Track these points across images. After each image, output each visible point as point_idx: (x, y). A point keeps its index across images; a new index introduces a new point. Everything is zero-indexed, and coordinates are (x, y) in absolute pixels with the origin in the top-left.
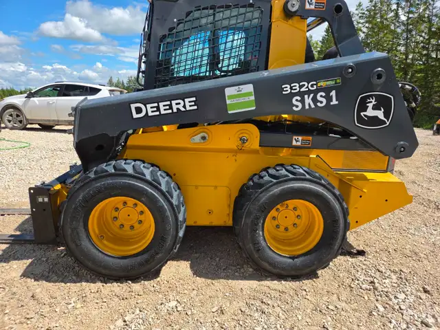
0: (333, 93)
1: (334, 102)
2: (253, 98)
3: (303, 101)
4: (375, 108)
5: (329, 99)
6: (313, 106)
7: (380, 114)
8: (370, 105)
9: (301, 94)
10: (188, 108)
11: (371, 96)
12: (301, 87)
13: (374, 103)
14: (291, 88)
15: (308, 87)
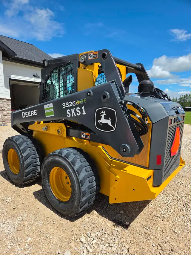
0: (83, 108)
1: (84, 113)
2: (53, 110)
3: (70, 112)
4: (106, 118)
5: (82, 111)
6: (75, 115)
7: (109, 122)
8: (103, 116)
9: (70, 108)
10: (35, 114)
11: (102, 110)
12: (69, 104)
13: (104, 114)
14: (66, 105)
15: (72, 104)
